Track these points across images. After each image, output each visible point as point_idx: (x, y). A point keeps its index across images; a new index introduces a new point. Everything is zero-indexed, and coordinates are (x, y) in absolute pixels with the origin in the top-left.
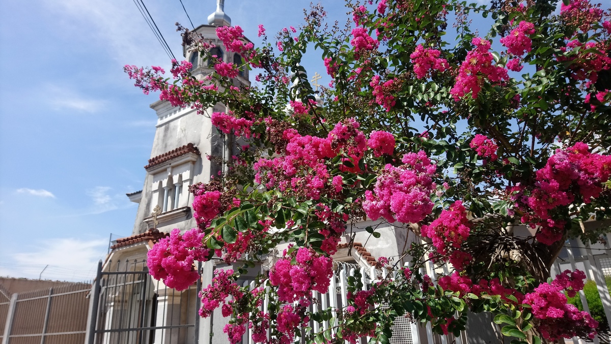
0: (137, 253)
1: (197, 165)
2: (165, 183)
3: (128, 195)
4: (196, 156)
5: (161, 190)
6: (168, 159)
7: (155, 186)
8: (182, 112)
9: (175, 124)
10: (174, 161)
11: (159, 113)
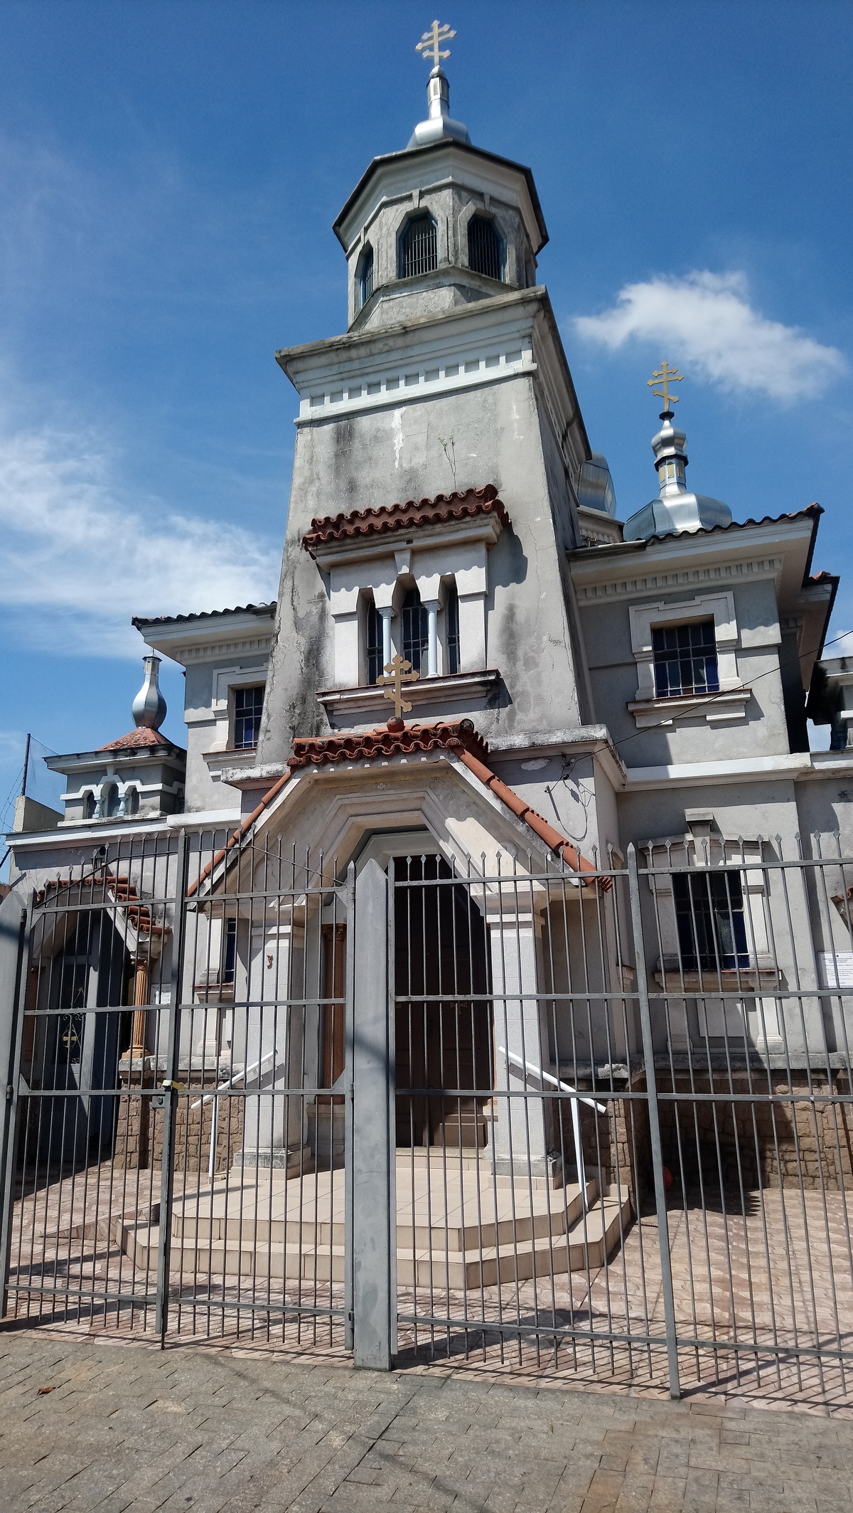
1: (506, 555)
2: (384, 596)
4: (501, 530)
6: (401, 526)
7: (346, 600)
8: (404, 391)
9: (380, 425)
10: (427, 532)
11: (306, 384)
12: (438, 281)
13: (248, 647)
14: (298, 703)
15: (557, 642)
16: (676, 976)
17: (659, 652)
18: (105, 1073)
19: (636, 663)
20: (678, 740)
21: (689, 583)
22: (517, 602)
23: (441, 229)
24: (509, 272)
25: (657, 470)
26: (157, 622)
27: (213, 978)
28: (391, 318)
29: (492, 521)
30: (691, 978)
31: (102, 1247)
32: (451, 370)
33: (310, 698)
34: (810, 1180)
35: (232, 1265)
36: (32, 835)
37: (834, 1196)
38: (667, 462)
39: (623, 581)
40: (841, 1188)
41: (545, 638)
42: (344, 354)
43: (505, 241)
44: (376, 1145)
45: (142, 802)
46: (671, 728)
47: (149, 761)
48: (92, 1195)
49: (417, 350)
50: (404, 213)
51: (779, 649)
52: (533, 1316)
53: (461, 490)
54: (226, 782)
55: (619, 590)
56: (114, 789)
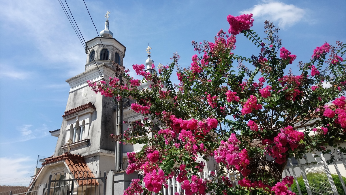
0: (58, 167)
1: (94, 115)
2: (74, 125)
3: (50, 132)
4: (93, 110)
5: (72, 129)
6: (77, 111)
7: (69, 127)
8: (85, 84)
9: (81, 91)
10: (81, 113)
11: (71, 85)
12: (94, 63)
15: (99, 132)
20: (134, 146)
22: (94, 124)
23: (95, 53)
26: (53, 132)
39: (127, 114)
41: (97, 131)
50: (91, 51)
55: (126, 116)
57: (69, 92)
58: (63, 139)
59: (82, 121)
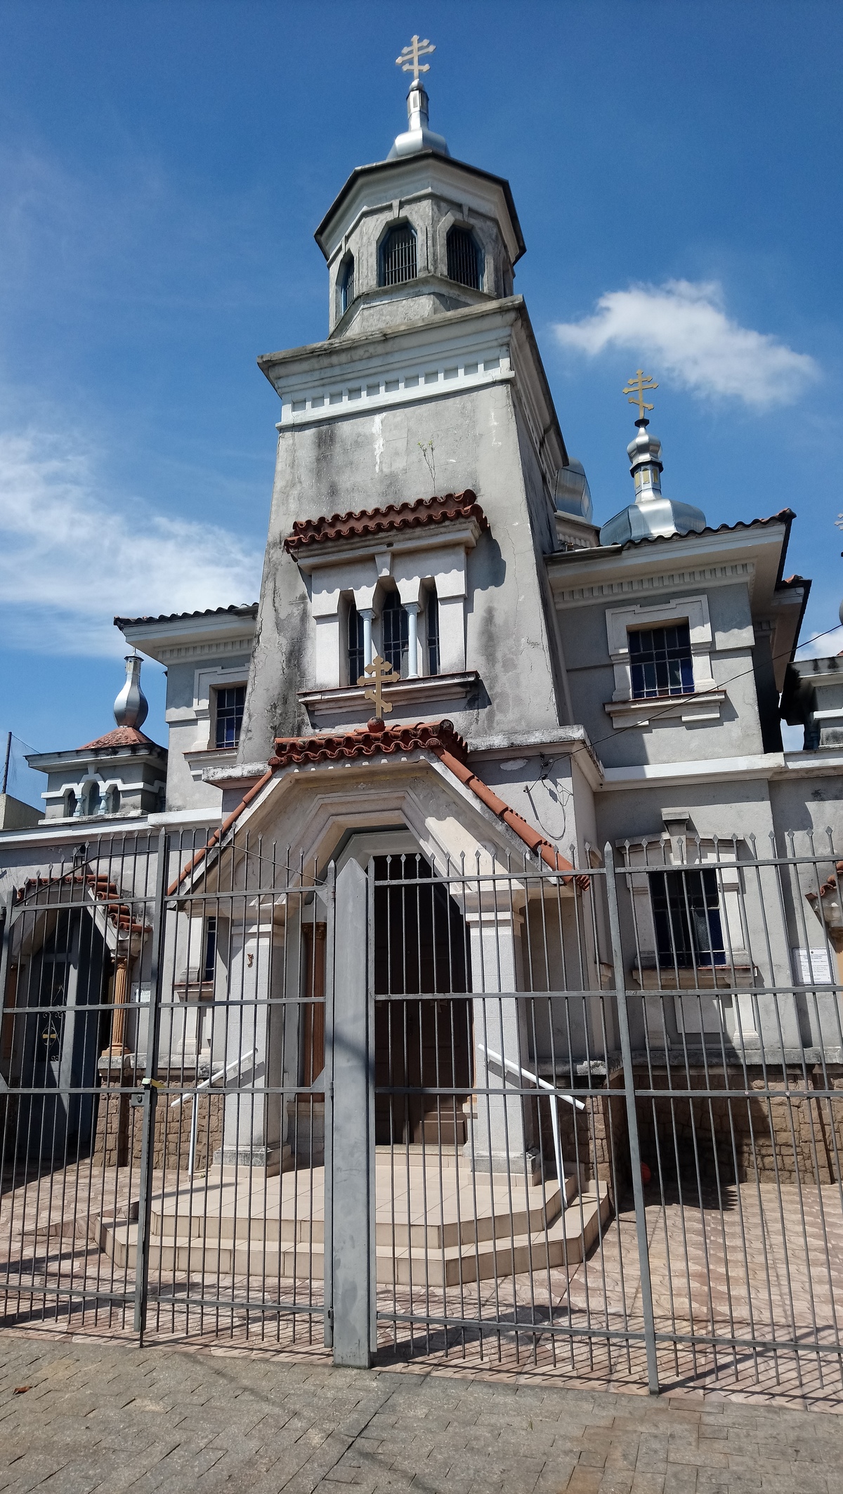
2: (365, 598)
3: (121, 623)
4: (479, 535)
5: (350, 616)
6: (382, 529)
8: (384, 397)
9: (360, 430)
10: (407, 536)
11: (287, 390)
12: (417, 290)
13: (229, 647)
14: (280, 703)
15: (535, 644)
16: (653, 973)
17: (636, 654)
18: (85, 1071)
19: (613, 665)
20: (655, 740)
21: (665, 587)
22: (495, 605)
23: (420, 238)
24: (487, 282)
25: (633, 476)
26: (139, 622)
27: (193, 977)
28: (372, 325)
29: (471, 526)
30: (667, 975)
31: (80, 1245)
32: (431, 376)
33: (291, 699)
34: (786, 1174)
35: (211, 1263)
36: (12, 833)
37: (810, 1190)
38: (643, 468)
39: (600, 584)
40: (817, 1182)
41: (523, 640)
42: (325, 361)
43: (483, 251)
44: (356, 1142)
45: (123, 800)
46: (647, 729)
47: (131, 760)
48: (70, 1192)
49: (397, 357)
50: (384, 222)
51: (752, 651)
52: (512, 1313)
53: (441, 495)
54: (207, 781)
55: (596, 594)
56: (95, 787)
57: (277, 425)
58: (289, 660)
59: (416, 581)
